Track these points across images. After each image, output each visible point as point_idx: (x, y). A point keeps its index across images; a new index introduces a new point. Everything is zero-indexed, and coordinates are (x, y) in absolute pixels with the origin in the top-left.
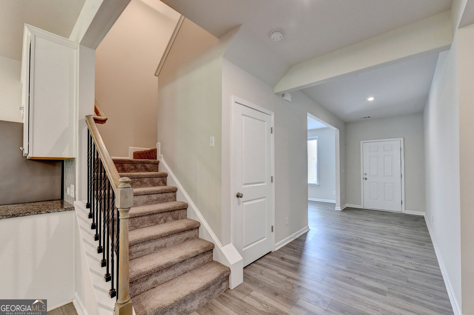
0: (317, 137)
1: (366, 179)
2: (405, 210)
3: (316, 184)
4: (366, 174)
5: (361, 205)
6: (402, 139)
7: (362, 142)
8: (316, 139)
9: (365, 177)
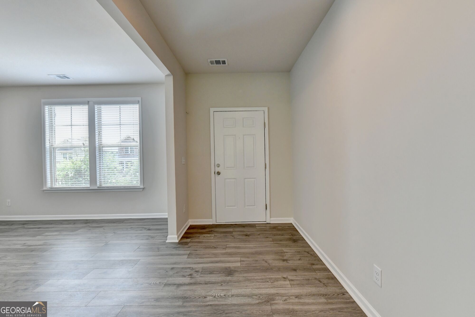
0: (139, 99)
1: (219, 173)
2: (270, 218)
3: (138, 186)
4: (218, 166)
5: (212, 219)
6: (266, 109)
7: (212, 110)
8: (138, 102)
9: (217, 170)
